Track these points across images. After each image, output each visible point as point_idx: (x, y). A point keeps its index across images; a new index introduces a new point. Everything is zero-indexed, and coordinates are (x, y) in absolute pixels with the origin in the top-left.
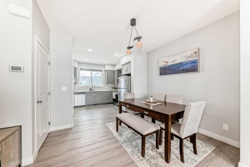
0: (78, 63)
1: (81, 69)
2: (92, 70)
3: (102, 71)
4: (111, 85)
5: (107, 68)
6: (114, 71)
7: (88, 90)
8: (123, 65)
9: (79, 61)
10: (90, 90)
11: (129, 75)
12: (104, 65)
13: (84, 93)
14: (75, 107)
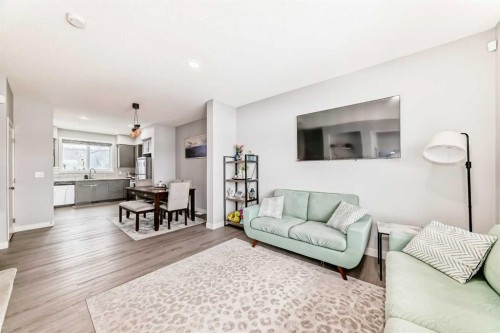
0: (59, 129)
1: (64, 141)
2: (89, 143)
3: (110, 145)
4: (128, 170)
5: (122, 141)
6: (134, 147)
7: (82, 179)
8: (144, 140)
9: (61, 127)
10: (86, 177)
11: (150, 155)
12: (116, 136)
13: (73, 183)
14: (55, 207)
